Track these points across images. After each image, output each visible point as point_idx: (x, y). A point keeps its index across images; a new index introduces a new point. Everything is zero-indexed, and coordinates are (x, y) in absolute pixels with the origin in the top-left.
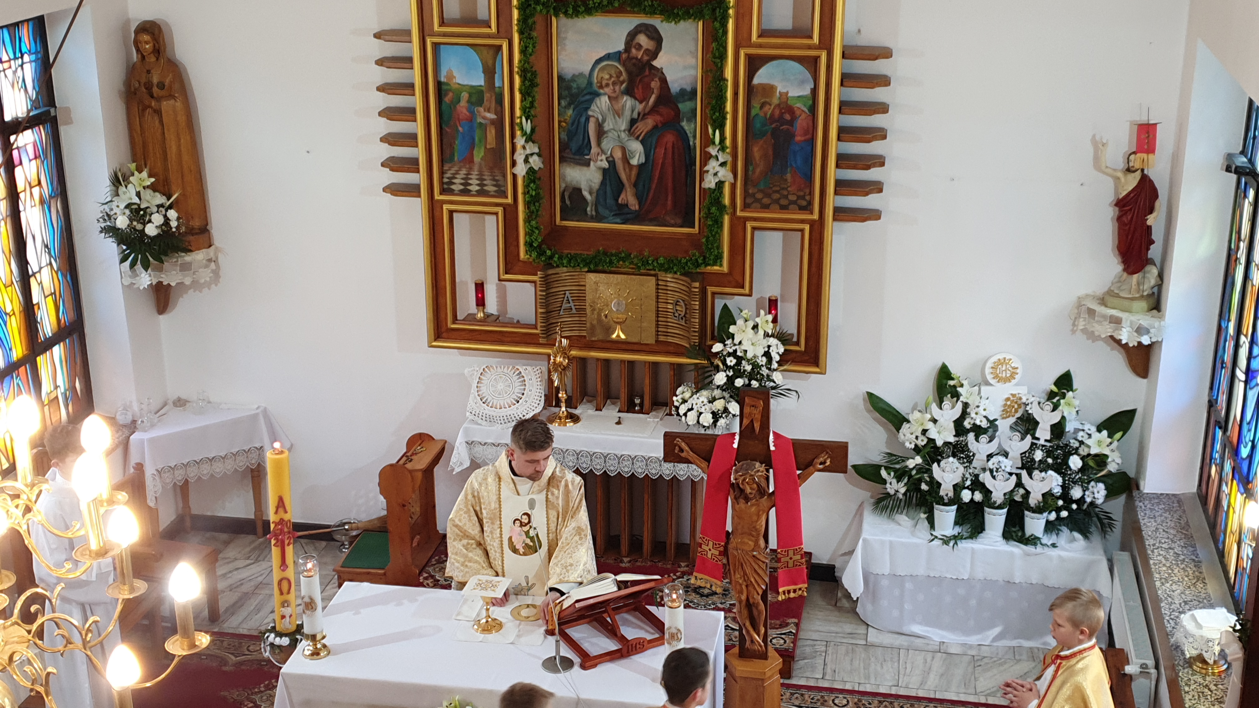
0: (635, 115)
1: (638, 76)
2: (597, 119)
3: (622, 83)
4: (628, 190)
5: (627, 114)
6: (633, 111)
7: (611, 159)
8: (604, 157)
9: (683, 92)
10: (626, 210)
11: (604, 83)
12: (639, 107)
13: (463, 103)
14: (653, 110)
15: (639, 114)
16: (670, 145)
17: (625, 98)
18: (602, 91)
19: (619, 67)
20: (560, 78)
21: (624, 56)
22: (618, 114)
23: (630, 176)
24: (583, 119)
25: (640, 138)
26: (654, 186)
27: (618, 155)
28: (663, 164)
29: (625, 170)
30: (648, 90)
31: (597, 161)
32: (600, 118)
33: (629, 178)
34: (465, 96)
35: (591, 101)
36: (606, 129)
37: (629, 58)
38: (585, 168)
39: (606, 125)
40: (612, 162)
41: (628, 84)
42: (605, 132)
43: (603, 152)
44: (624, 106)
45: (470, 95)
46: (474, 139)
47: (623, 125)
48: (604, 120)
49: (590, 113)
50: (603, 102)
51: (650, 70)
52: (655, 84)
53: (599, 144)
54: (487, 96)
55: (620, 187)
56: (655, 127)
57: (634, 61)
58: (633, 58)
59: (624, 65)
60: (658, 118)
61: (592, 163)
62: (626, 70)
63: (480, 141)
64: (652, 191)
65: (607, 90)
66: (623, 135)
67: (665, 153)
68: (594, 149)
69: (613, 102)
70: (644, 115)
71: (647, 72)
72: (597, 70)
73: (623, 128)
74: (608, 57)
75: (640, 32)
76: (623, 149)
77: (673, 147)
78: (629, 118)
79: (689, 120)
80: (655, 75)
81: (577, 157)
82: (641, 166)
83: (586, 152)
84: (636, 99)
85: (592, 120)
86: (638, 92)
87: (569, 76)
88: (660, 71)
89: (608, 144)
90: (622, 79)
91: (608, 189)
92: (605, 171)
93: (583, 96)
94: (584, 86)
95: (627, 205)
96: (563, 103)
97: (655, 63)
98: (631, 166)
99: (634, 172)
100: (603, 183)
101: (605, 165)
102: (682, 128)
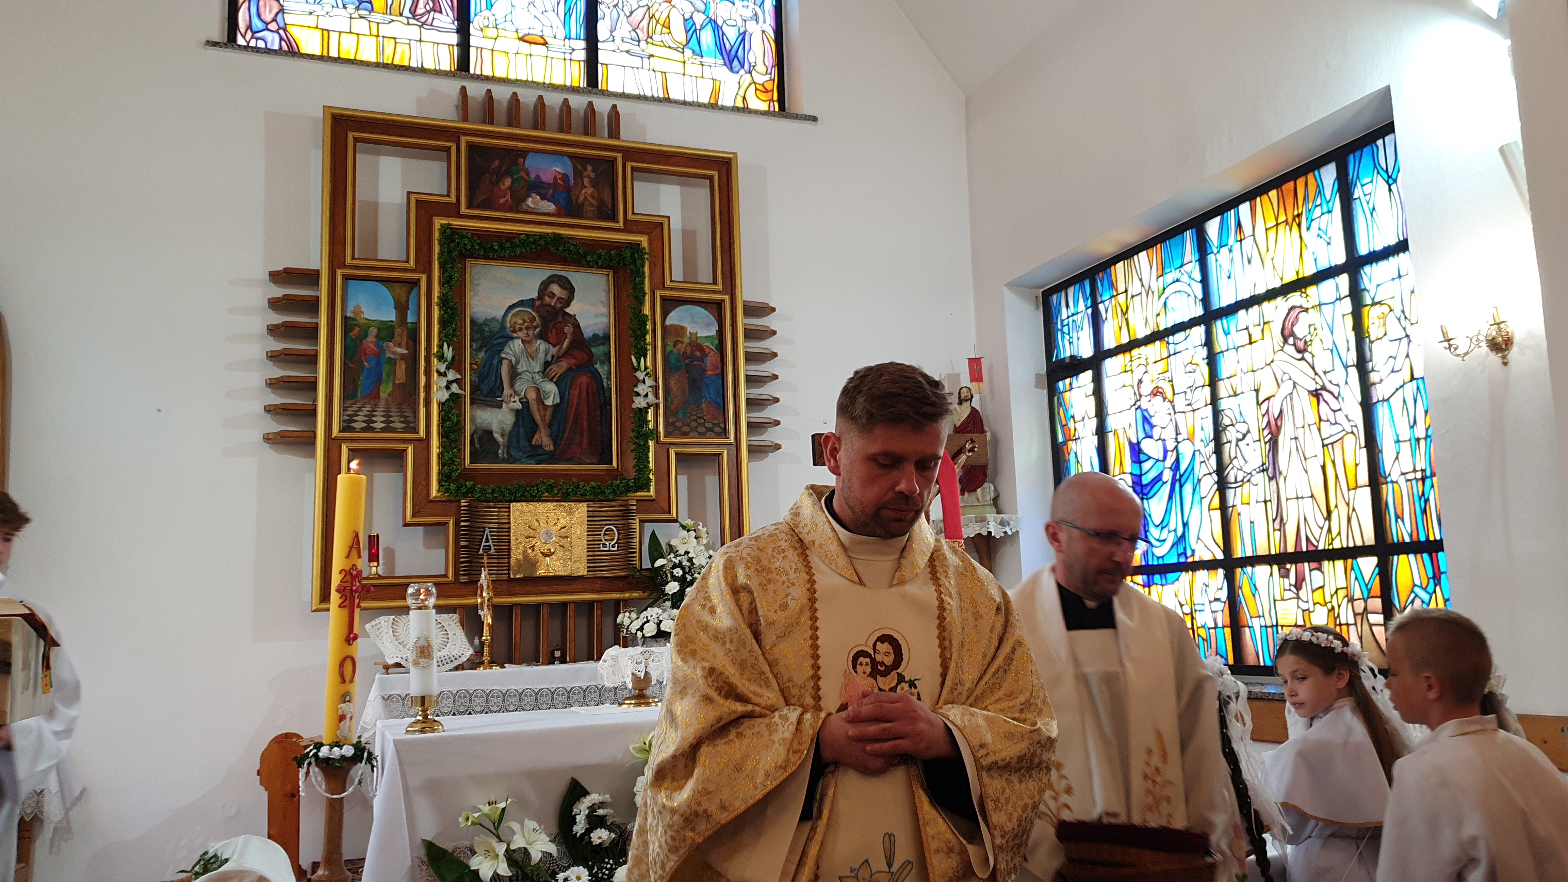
0: (549, 358)
1: (551, 321)
2: (511, 361)
3: (536, 328)
4: (543, 430)
5: (541, 357)
6: (546, 355)
7: (525, 400)
8: (517, 398)
9: (595, 336)
10: (539, 451)
11: (517, 327)
12: (553, 350)
13: (371, 338)
14: (566, 354)
15: (553, 357)
16: (584, 387)
17: (539, 342)
18: (515, 335)
19: (533, 313)
20: (473, 322)
21: (537, 303)
22: (532, 356)
23: (545, 416)
24: (495, 361)
25: (555, 380)
26: (569, 426)
27: (532, 395)
28: (578, 404)
29: (539, 410)
30: (562, 335)
31: (510, 401)
32: (514, 360)
33: (543, 419)
34: (373, 331)
35: (504, 345)
36: (519, 371)
37: (543, 305)
38: (497, 410)
39: (519, 366)
40: (525, 403)
41: (542, 328)
42: (519, 374)
43: (516, 393)
44: (537, 350)
45: (379, 330)
46: (381, 374)
47: (537, 367)
48: (518, 362)
49: (503, 355)
50: (517, 345)
51: (563, 318)
52: (568, 330)
53: (512, 385)
54: (398, 331)
55: (533, 428)
56: (569, 370)
57: (547, 308)
58: (547, 305)
59: (537, 312)
60: (573, 361)
61: (504, 405)
62: (539, 316)
63: (388, 377)
64: (568, 431)
65: (520, 334)
66: (537, 377)
67: (579, 395)
68: (507, 391)
69: (527, 345)
70: (559, 357)
71: (560, 319)
72: (510, 315)
73: (537, 370)
74: (521, 303)
75: (553, 282)
76: (538, 390)
77: (587, 388)
78: (543, 360)
79: (602, 363)
80: (569, 322)
81: (489, 399)
82: (556, 406)
83: (498, 394)
84: (550, 343)
85: (504, 361)
86: (552, 336)
87: (481, 320)
88: (573, 317)
89: (521, 386)
90: (535, 324)
91: (521, 430)
92: (517, 412)
93: (496, 339)
94: (496, 329)
95: (541, 446)
96: (474, 346)
97: (568, 310)
98: (546, 407)
99: (549, 413)
100: (516, 425)
101: (518, 406)
102: (596, 369)
